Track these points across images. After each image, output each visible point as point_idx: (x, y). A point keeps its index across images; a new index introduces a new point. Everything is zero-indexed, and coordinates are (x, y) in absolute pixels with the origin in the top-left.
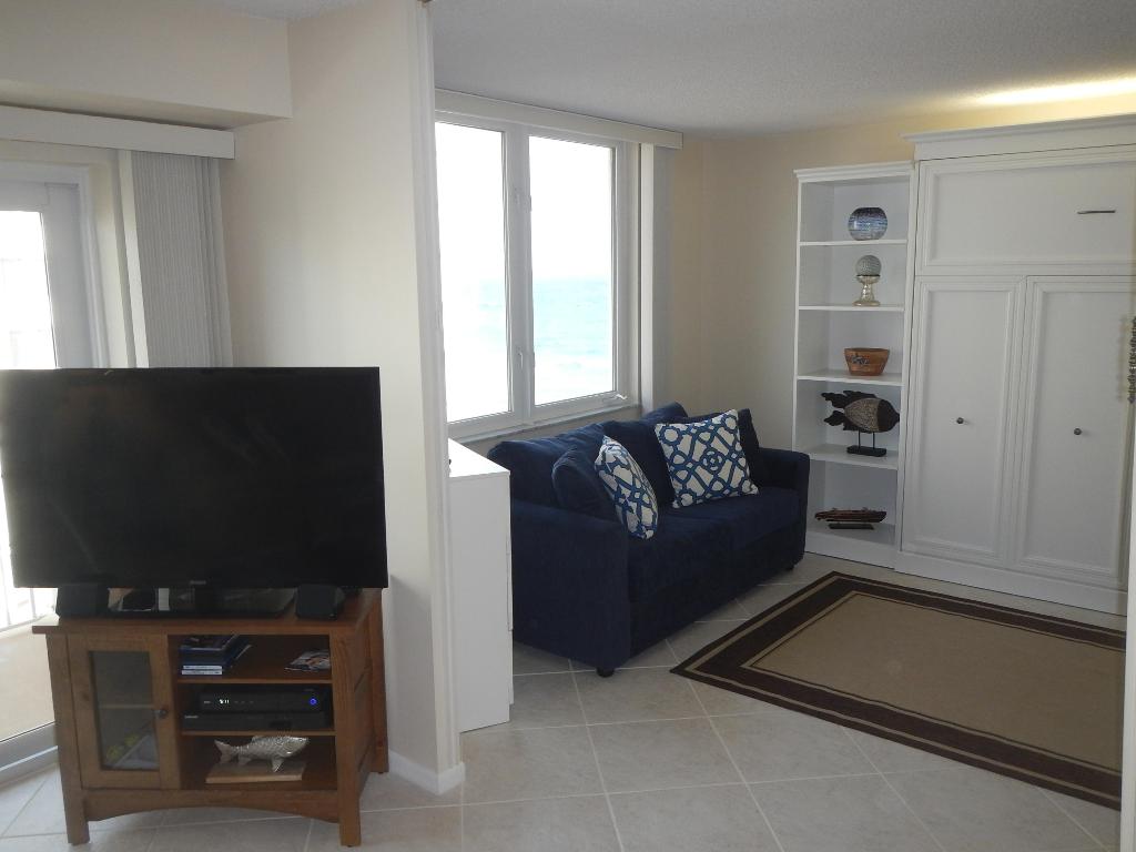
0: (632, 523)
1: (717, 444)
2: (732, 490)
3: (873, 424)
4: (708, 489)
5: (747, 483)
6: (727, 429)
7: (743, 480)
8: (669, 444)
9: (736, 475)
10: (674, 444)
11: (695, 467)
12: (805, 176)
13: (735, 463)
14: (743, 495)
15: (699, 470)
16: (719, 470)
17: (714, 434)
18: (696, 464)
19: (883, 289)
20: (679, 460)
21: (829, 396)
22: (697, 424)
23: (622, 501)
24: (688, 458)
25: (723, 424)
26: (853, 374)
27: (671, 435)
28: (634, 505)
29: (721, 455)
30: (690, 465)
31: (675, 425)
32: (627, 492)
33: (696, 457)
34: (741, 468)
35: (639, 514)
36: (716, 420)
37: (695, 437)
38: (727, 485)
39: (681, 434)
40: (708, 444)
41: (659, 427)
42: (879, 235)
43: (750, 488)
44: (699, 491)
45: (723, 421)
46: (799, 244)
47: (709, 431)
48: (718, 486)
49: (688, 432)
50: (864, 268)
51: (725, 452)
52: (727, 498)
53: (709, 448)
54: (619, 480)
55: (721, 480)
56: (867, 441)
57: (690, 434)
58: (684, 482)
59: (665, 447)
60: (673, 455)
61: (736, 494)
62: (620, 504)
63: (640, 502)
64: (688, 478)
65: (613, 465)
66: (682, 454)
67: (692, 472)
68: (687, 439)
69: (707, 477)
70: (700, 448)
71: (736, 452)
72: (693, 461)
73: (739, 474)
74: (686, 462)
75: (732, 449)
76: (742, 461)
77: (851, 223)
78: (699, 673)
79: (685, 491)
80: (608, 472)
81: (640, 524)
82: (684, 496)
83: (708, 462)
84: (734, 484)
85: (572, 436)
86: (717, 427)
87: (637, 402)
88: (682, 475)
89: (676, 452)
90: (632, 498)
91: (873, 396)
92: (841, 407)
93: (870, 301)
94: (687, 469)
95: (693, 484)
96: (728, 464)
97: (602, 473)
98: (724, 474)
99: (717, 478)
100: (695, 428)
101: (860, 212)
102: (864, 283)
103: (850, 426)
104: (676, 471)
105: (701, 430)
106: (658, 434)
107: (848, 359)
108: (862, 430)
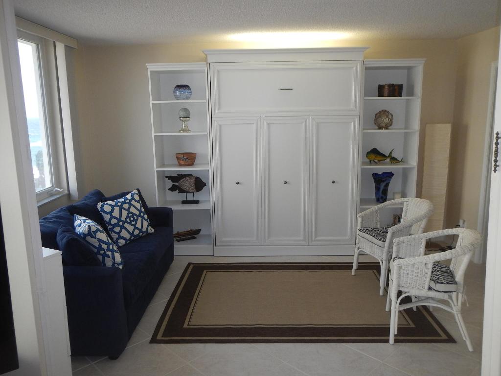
0: (109, 263)
1: (132, 210)
2: (143, 232)
3: (193, 189)
4: (132, 234)
5: (150, 227)
6: (136, 201)
7: (148, 226)
8: (107, 213)
9: (144, 224)
10: (110, 213)
11: (123, 224)
12: (152, 67)
13: (143, 218)
14: (148, 235)
15: (126, 225)
16: (136, 223)
17: (130, 204)
18: (124, 222)
19: (192, 124)
20: (114, 221)
21: (169, 178)
22: (120, 200)
23: (102, 252)
24: (119, 220)
25: (133, 198)
26: (180, 165)
27: (107, 208)
28: (109, 253)
29: (136, 215)
30: (121, 223)
31: (108, 202)
32: (105, 246)
33: (123, 218)
34: (146, 220)
35: (113, 257)
36: (129, 196)
37: (121, 208)
38: (141, 230)
39: (113, 207)
40: (128, 210)
41: (100, 205)
42: (187, 98)
43: (151, 230)
44: (127, 236)
45: (132, 196)
46: (151, 102)
47: (127, 203)
48: (136, 232)
49: (116, 205)
50: (182, 114)
51: (137, 213)
52: (141, 237)
53: (129, 212)
54: (100, 241)
55: (138, 229)
56: (190, 197)
57: (118, 206)
58: (119, 233)
59: (105, 215)
60: (110, 219)
61: (144, 234)
62: (101, 254)
63: (113, 251)
64: (121, 231)
65: (95, 232)
66: (115, 218)
67: (122, 227)
68: (117, 209)
69: (131, 228)
70: (125, 213)
71: (143, 212)
72: (122, 221)
73: (146, 224)
74: (118, 222)
75: (140, 211)
76: (146, 217)
77: (175, 92)
78: (163, 338)
79: (120, 238)
80: (92, 237)
81: (114, 263)
82: (119, 241)
83: (130, 220)
84: (144, 230)
85: (53, 218)
86: (131, 200)
87: (66, 192)
88: (117, 229)
89: (112, 217)
90: (108, 249)
91: (191, 175)
92: (176, 182)
93: (187, 130)
94: (119, 226)
95: (124, 234)
96: (140, 219)
97: (89, 239)
98: (139, 225)
99: (135, 228)
100: (120, 202)
101: (179, 87)
102: (183, 121)
103: (181, 191)
104: (113, 228)
105: (123, 203)
106: (99, 209)
107: (178, 159)
108: (187, 192)
